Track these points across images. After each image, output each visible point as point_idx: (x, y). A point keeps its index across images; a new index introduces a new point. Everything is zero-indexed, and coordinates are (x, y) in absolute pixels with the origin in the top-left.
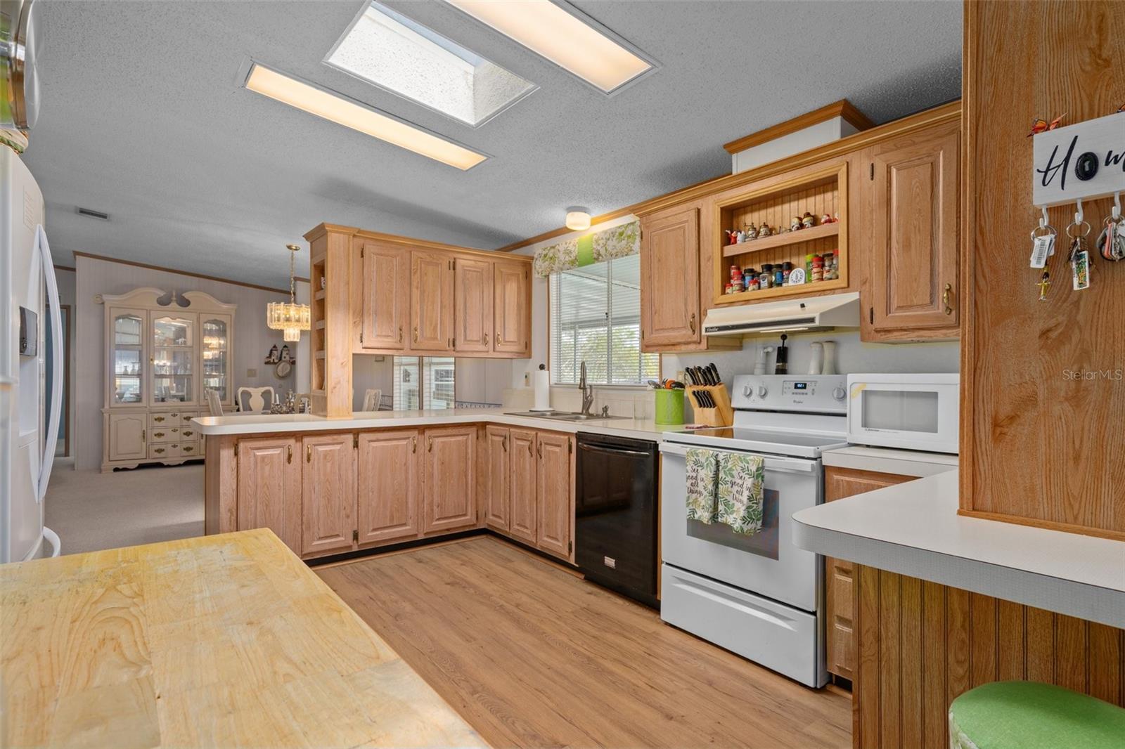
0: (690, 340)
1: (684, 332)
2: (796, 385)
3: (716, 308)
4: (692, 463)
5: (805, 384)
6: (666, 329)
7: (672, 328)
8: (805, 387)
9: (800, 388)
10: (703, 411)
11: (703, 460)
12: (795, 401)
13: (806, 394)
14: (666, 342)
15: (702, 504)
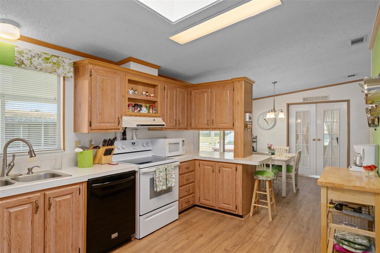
0: (116, 128)
1: (113, 124)
2: (132, 143)
3: (126, 116)
4: (158, 172)
5: (134, 143)
6: (105, 122)
7: (108, 122)
8: (134, 144)
9: (133, 144)
10: (106, 157)
11: (161, 170)
12: (133, 149)
13: (135, 146)
14: (105, 128)
15: (161, 184)
